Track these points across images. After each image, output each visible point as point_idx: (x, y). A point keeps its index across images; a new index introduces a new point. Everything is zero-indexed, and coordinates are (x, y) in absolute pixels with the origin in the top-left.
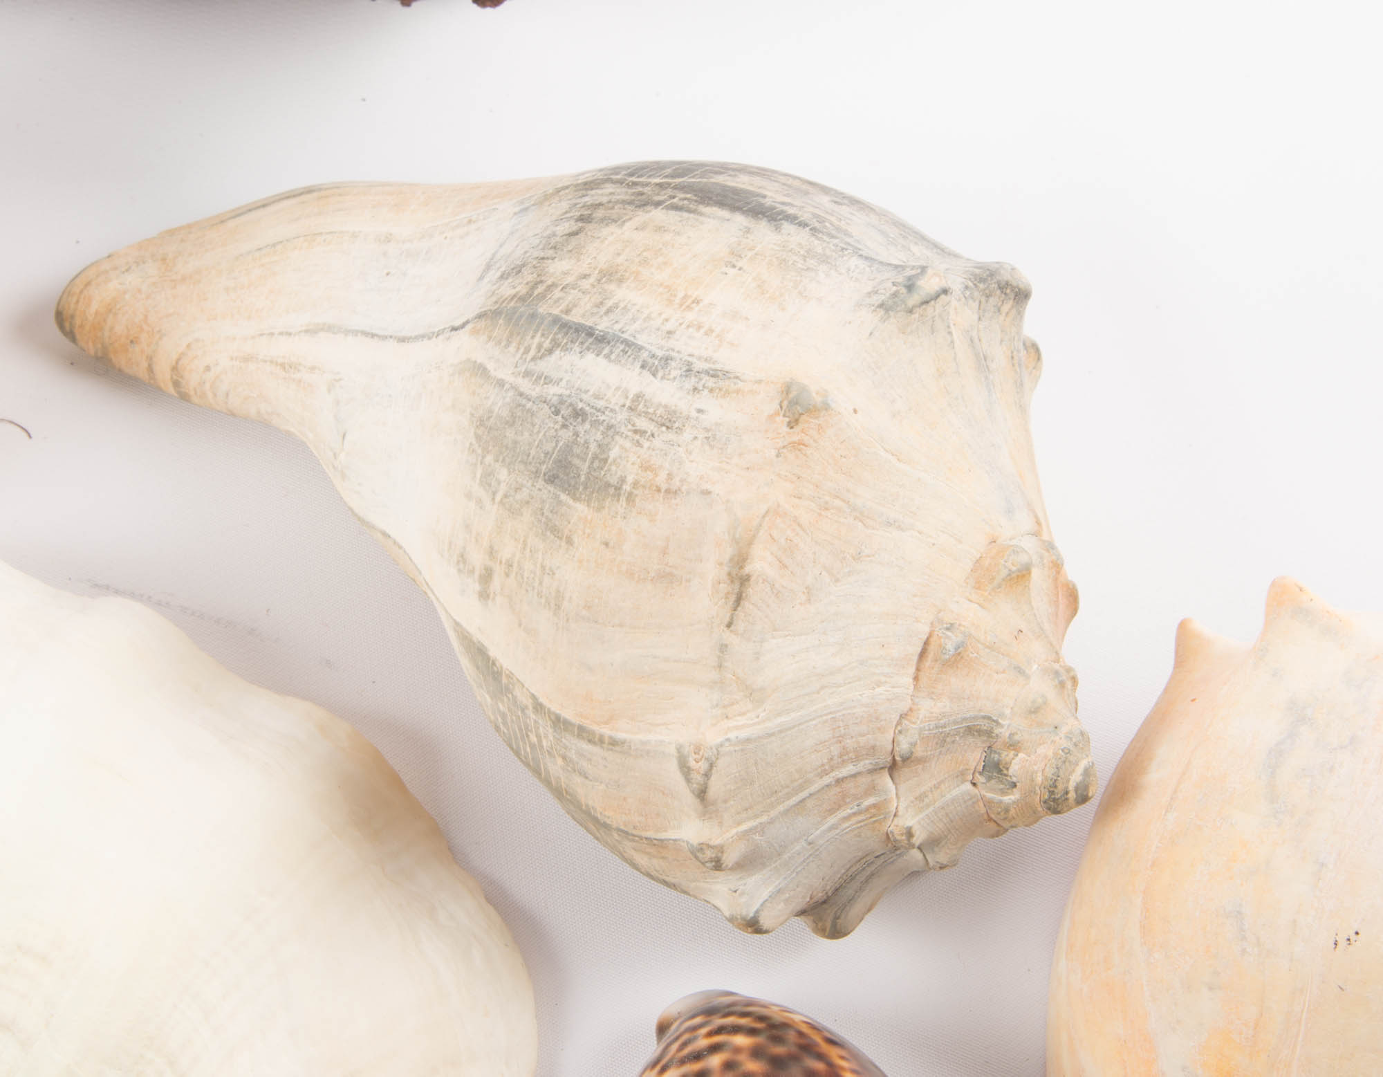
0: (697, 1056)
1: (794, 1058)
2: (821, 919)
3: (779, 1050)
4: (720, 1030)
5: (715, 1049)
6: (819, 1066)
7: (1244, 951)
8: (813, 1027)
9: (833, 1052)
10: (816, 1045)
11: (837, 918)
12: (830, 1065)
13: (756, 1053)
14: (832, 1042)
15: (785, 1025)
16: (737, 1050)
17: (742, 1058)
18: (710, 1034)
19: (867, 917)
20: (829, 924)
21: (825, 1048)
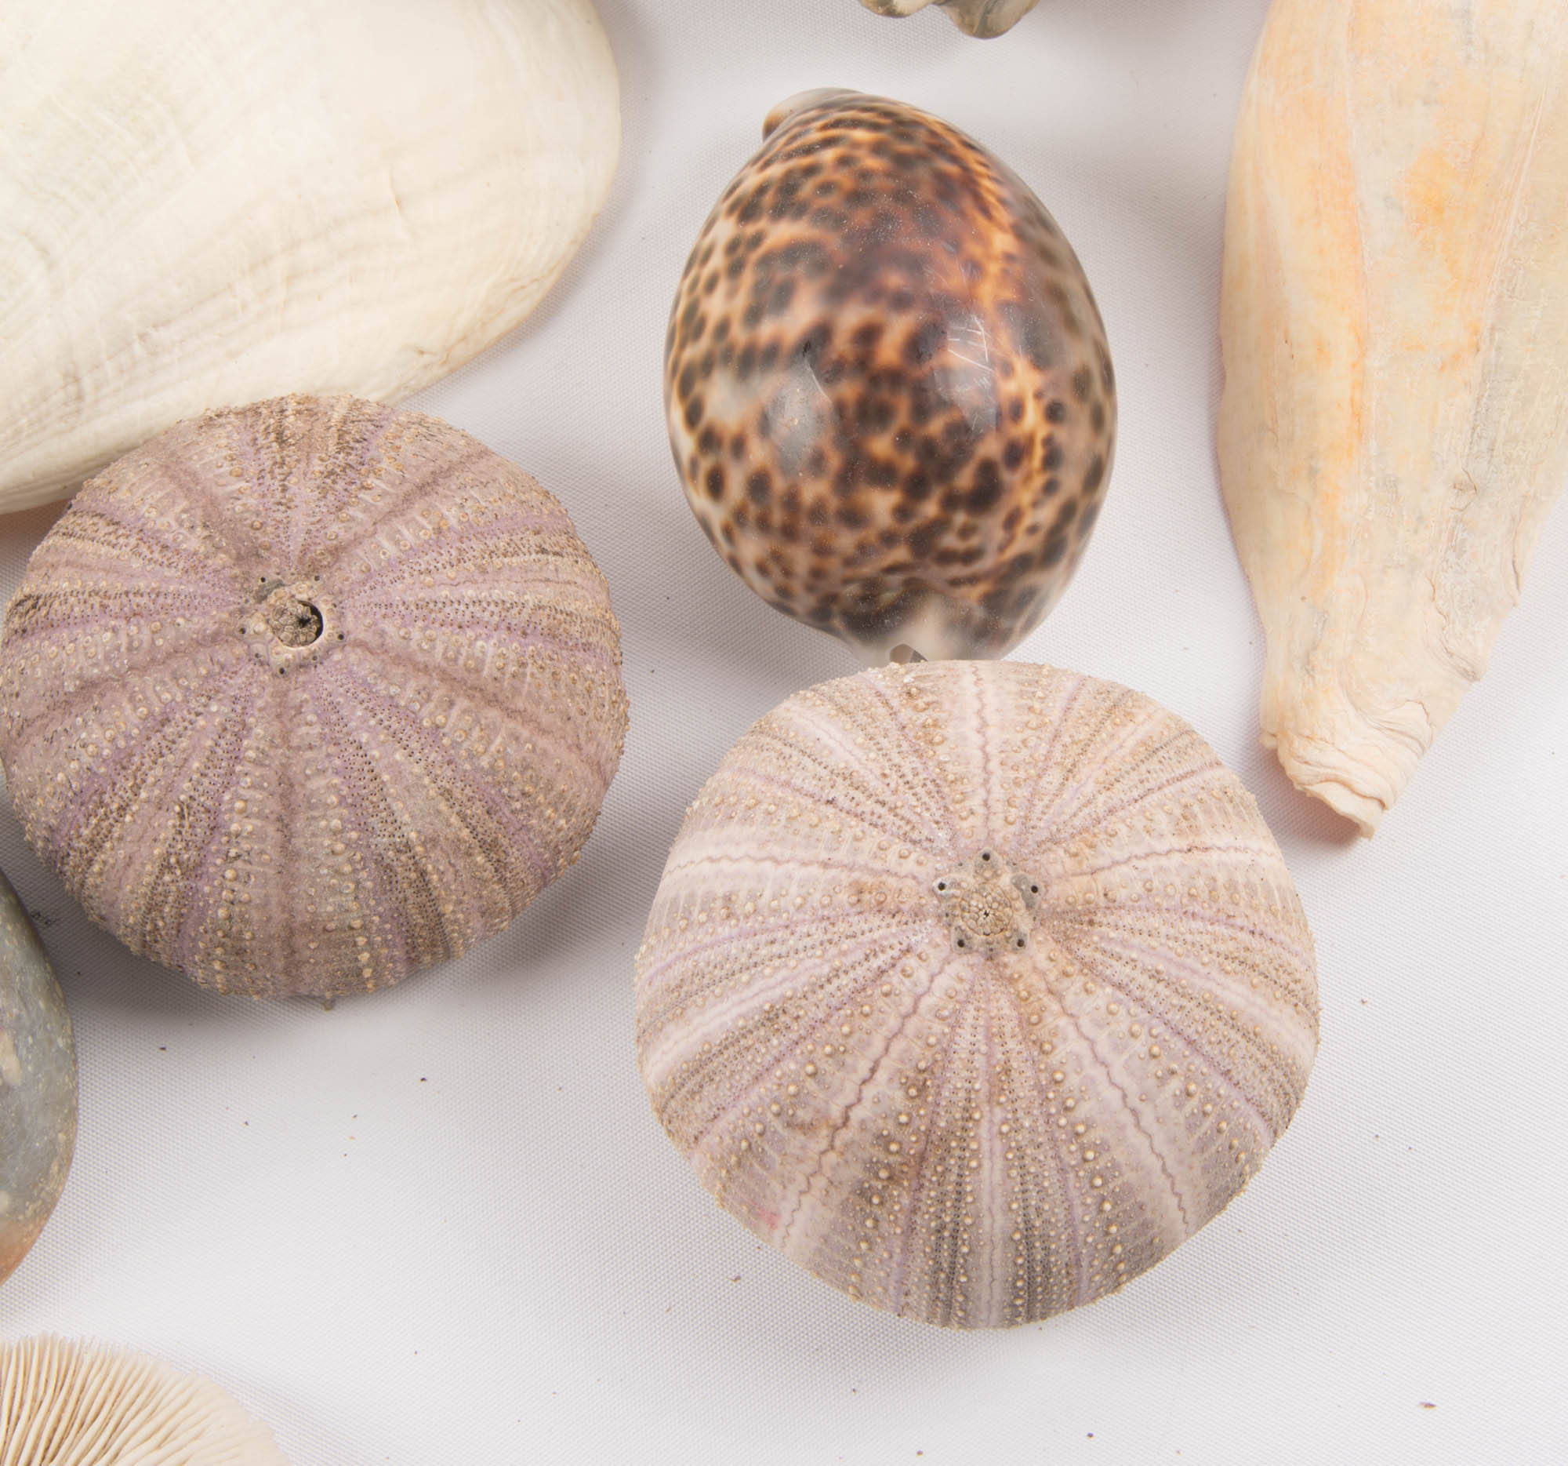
0: (808, 150)
1: (922, 157)
2: (968, 12)
3: (906, 148)
4: (837, 124)
5: (828, 143)
6: (952, 169)
7: (1469, 57)
8: (949, 129)
9: (971, 158)
10: (951, 146)
11: (988, 12)
12: (965, 169)
13: (877, 149)
14: (970, 146)
15: (916, 123)
16: (856, 145)
17: (860, 153)
18: (825, 128)
19: (1026, 19)
20: (977, 19)
21: (961, 150)
